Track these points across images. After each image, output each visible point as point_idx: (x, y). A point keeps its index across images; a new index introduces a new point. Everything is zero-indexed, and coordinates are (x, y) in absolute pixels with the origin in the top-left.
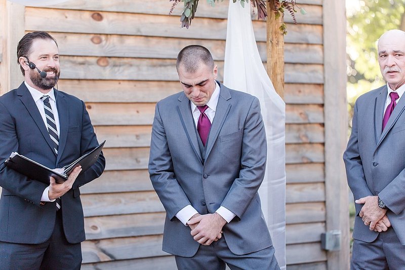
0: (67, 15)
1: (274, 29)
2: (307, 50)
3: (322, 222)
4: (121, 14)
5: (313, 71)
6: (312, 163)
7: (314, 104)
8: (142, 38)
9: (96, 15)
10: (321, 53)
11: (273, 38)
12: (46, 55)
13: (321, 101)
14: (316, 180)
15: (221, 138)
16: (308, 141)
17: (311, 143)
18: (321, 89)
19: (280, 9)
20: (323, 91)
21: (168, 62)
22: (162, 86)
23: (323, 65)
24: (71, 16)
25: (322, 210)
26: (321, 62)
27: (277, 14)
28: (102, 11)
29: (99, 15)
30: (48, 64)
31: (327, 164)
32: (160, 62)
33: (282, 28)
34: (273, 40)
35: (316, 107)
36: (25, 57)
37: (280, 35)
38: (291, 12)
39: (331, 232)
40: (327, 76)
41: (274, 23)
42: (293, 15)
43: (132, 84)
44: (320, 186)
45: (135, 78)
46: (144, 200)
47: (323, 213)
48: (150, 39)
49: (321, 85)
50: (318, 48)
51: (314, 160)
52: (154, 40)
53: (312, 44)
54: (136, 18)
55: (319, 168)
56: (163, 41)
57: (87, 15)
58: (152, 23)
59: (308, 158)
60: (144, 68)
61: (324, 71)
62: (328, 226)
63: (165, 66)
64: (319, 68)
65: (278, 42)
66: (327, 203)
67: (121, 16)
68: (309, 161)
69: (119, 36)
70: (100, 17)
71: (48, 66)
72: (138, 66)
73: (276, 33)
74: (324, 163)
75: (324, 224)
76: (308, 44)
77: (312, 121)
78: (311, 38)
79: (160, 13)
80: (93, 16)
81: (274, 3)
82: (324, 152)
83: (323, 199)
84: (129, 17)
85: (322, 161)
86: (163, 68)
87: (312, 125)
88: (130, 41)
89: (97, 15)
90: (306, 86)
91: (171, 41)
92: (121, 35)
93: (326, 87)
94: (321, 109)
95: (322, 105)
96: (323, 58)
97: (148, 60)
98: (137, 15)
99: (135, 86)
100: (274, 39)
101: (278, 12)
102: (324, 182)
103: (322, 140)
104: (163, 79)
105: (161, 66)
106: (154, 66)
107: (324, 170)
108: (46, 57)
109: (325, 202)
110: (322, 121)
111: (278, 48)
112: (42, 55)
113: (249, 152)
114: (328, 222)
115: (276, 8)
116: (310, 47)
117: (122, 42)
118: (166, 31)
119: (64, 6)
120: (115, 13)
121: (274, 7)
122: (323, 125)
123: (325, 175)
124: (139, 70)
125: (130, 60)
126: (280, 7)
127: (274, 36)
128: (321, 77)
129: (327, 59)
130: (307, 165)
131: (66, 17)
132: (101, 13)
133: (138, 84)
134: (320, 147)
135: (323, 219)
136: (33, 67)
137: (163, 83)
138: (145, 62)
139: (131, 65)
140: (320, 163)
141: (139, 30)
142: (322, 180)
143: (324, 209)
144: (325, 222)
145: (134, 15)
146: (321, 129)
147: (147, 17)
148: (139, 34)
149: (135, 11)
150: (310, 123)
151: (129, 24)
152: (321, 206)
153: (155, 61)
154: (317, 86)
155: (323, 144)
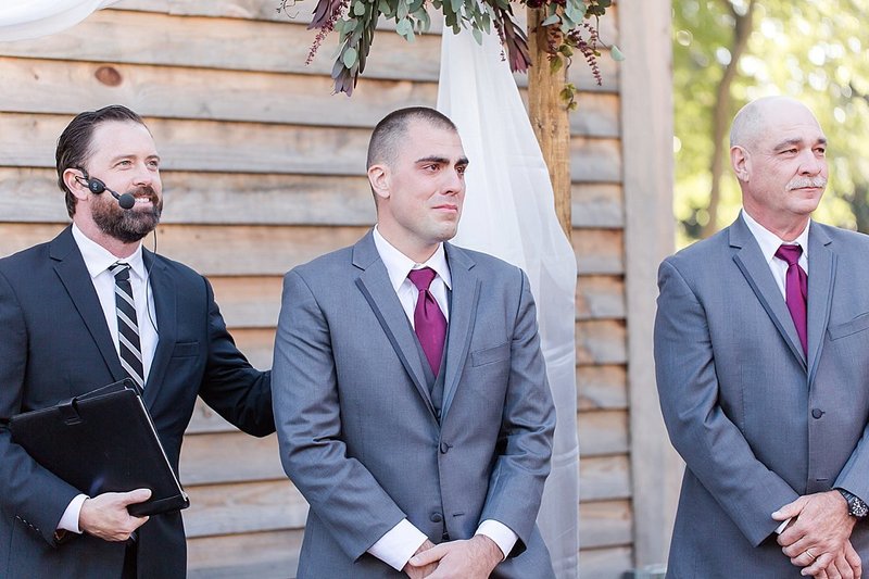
0: (38, 72)
1: (547, 97)
2: (585, 152)
3: (625, 546)
4: (162, 69)
5: (600, 200)
6: (599, 410)
7: (603, 275)
8: (214, 124)
9: (105, 73)
10: (616, 159)
11: (544, 118)
12: (129, 157)
13: (616, 268)
14: (610, 450)
15: (475, 355)
16: (591, 360)
17: (597, 365)
18: (617, 239)
19: (562, 49)
20: (623, 244)
21: (273, 180)
22: (260, 237)
23: (621, 184)
24: (46, 73)
25: (625, 517)
26: (617, 179)
27: (555, 60)
28: (119, 63)
29: (112, 71)
30: (135, 178)
31: (634, 413)
32: (254, 180)
33: (567, 93)
34: (543, 122)
35: (607, 282)
36: (78, 168)
37: (560, 111)
38: (587, 55)
39: (647, 568)
40: (630, 211)
41: (546, 82)
42: (593, 64)
43: (190, 233)
44: (619, 463)
45: (198, 219)
46: (222, 504)
47: (626, 525)
48: (232, 127)
49: (618, 231)
50: (609, 147)
51: (606, 404)
52: (240, 131)
53: (598, 138)
54: (198, 79)
55: (617, 421)
56: (260, 132)
57: (85, 73)
58: (235, 91)
59: (590, 400)
60: (219, 196)
61: (623, 198)
62: (640, 555)
63: (266, 190)
64: (613, 191)
65: (556, 126)
66: (637, 502)
67: (162, 75)
68: (594, 406)
69: (158, 121)
70: (114, 79)
71: (136, 182)
72: (204, 191)
73: (550, 106)
74: (627, 411)
75: (628, 551)
76: (587, 137)
77: (599, 314)
78: (596, 125)
79: (253, 67)
80: (98, 75)
81: (546, 35)
82: (627, 384)
83: (626, 494)
84: (181, 77)
85: (622, 405)
86: (260, 195)
87: (599, 324)
88: (184, 133)
89: (109, 73)
90: (585, 233)
91: (279, 132)
92: (165, 119)
93: (630, 235)
94: (617, 286)
95: (621, 278)
96: (622, 170)
97: (226, 178)
98: (200, 72)
99: (198, 237)
100: (547, 120)
101: (557, 57)
102: (628, 455)
103: (621, 358)
104: (261, 220)
105: (256, 189)
106: (241, 190)
107: (628, 425)
108: (128, 161)
109: (630, 500)
110: (620, 314)
111: (555, 140)
112: (118, 158)
113: (528, 394)
114: (639, 545)
115: (551, 47)
116: (593, 144)
117: (167, 135)
118: (267, 109)
119: (32, 51)
120: (150, 68)
121: (547, 44)
122: (623, 322)
123: (629, 438)
124: (207, 199)
125: (184, 177)
126: (562, 44)
127: (547, 114)
128: (617, 212)
129: (630, 172)
130: (590, 415)
131: (36, 77)
132: (117, 67)
133: (204, 233)
134: (618, 374)
135: (627, 540)
136: (98, 189)
137: (263, 231)
138: (221, 181)
139: (188, 189)
140: (618, 410)
141: (205, 108)
142: (622, 448)
143: (629, 515)
144: (631, 545)
145: (192, 72)
146: (619, 331)
147: (223, 76)
148: (205, 115)
149: (197, 63)
150: (594, 319)
151: (182, 92)
152: (622, 510)
153: (242, 180)
154: (610, 234)
155: (625, 366)
